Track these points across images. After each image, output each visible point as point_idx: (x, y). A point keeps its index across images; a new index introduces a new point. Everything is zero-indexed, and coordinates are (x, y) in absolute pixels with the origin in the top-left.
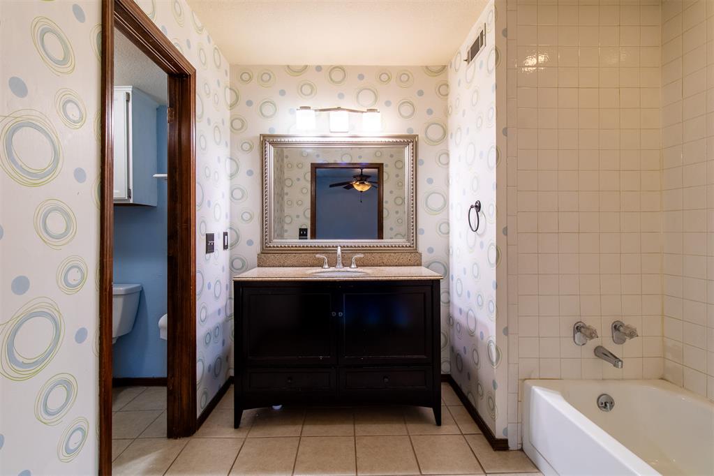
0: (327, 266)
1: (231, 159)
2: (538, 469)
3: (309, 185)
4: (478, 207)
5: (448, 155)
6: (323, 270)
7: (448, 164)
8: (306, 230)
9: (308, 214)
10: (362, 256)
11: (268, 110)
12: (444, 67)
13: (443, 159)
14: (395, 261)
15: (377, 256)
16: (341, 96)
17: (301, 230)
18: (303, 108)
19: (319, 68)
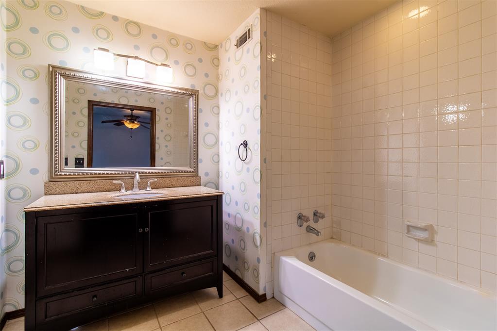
0: (123, 190)
1: (7, 83)
2: (284, 306)
3: (86, 120)
4: (245, 144)
5: (218, 107)
6: (121, 194)
7: (218, 114)
8: (83, 159)
9: (85, 145)
10: (156, 180)
11: (57, 42)
12: (216, 47)
13: (215, 110)
14: (182, 183)
15: (167, 180)
16: (137, 47)
17: (76, 159)
18: (100, 49)
19: (115, 18)
